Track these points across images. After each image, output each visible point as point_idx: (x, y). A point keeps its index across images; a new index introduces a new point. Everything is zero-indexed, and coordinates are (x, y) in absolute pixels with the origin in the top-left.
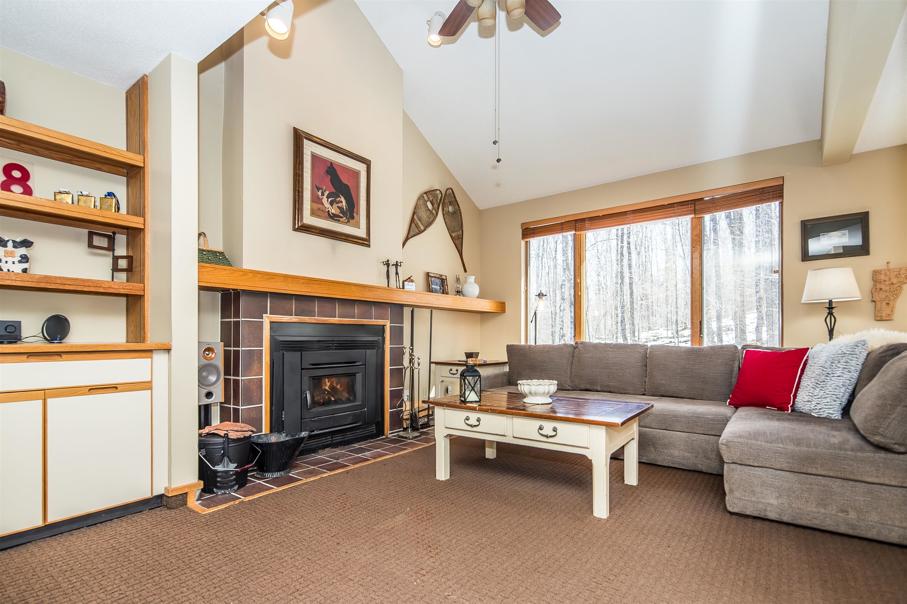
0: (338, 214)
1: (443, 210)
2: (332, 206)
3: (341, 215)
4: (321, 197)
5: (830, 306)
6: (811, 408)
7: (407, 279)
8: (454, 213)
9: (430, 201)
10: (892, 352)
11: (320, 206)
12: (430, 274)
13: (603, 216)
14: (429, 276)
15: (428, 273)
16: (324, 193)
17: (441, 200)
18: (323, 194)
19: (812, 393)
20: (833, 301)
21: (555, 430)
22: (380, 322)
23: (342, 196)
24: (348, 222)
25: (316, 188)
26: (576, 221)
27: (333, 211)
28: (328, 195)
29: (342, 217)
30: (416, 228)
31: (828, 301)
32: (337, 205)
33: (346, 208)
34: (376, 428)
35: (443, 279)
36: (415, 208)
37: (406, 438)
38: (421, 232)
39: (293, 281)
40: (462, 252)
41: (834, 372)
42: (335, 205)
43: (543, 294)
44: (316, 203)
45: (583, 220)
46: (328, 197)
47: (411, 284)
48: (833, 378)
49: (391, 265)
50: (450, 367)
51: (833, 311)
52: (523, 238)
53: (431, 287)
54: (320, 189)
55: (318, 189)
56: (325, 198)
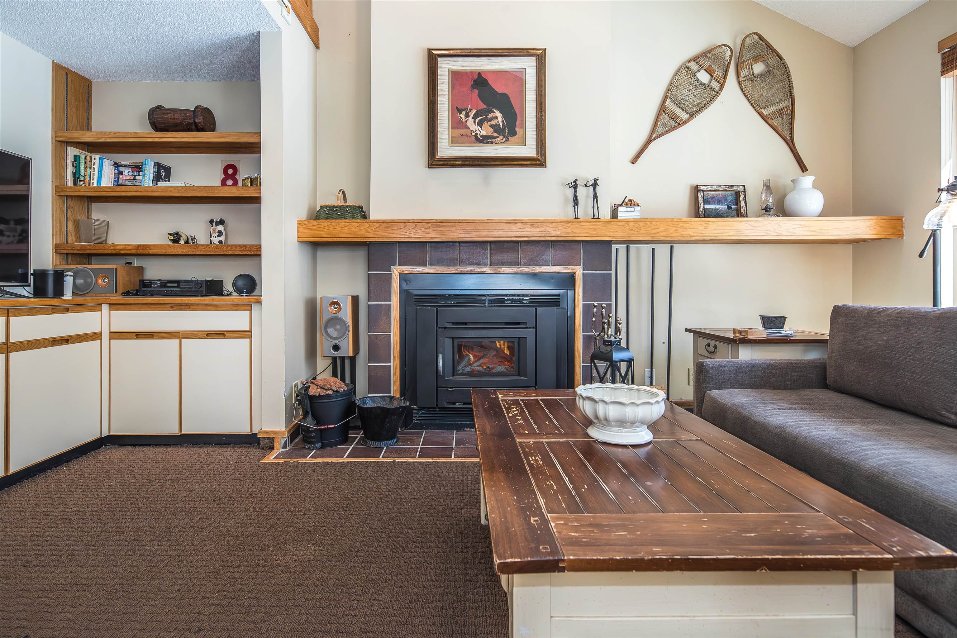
0: (490, 134)
2: (481, 127)
3: (495, 134)
4: (464, 120)
7: (622, 203)
8: (769, 72)
9: (705, 70)
11: (463, 131)
14: (699, 190)
16: (470, 114)
17: (730, 61)
18: (467, 116)
22: (564, 269)
23: (497, 109)
24: (506, 141)
25: (456, 110)
27: (483, 133)
28: (474, 114)
29: (497, 137)
30: (671, 120)
32: (489, 123)
33: (503, 124)
35: (737, 191)
36: (668, 89)
38: (679, 125)
39: (416, 226)
40: (792, 137)
42: (486, 125)
44: (458, 129)
46: (474, 118)
47: (629, 209)
50: (707, 340)
53: (701, 208)
54: (463, 110)
55: (460, 111)
56: (470, 119)
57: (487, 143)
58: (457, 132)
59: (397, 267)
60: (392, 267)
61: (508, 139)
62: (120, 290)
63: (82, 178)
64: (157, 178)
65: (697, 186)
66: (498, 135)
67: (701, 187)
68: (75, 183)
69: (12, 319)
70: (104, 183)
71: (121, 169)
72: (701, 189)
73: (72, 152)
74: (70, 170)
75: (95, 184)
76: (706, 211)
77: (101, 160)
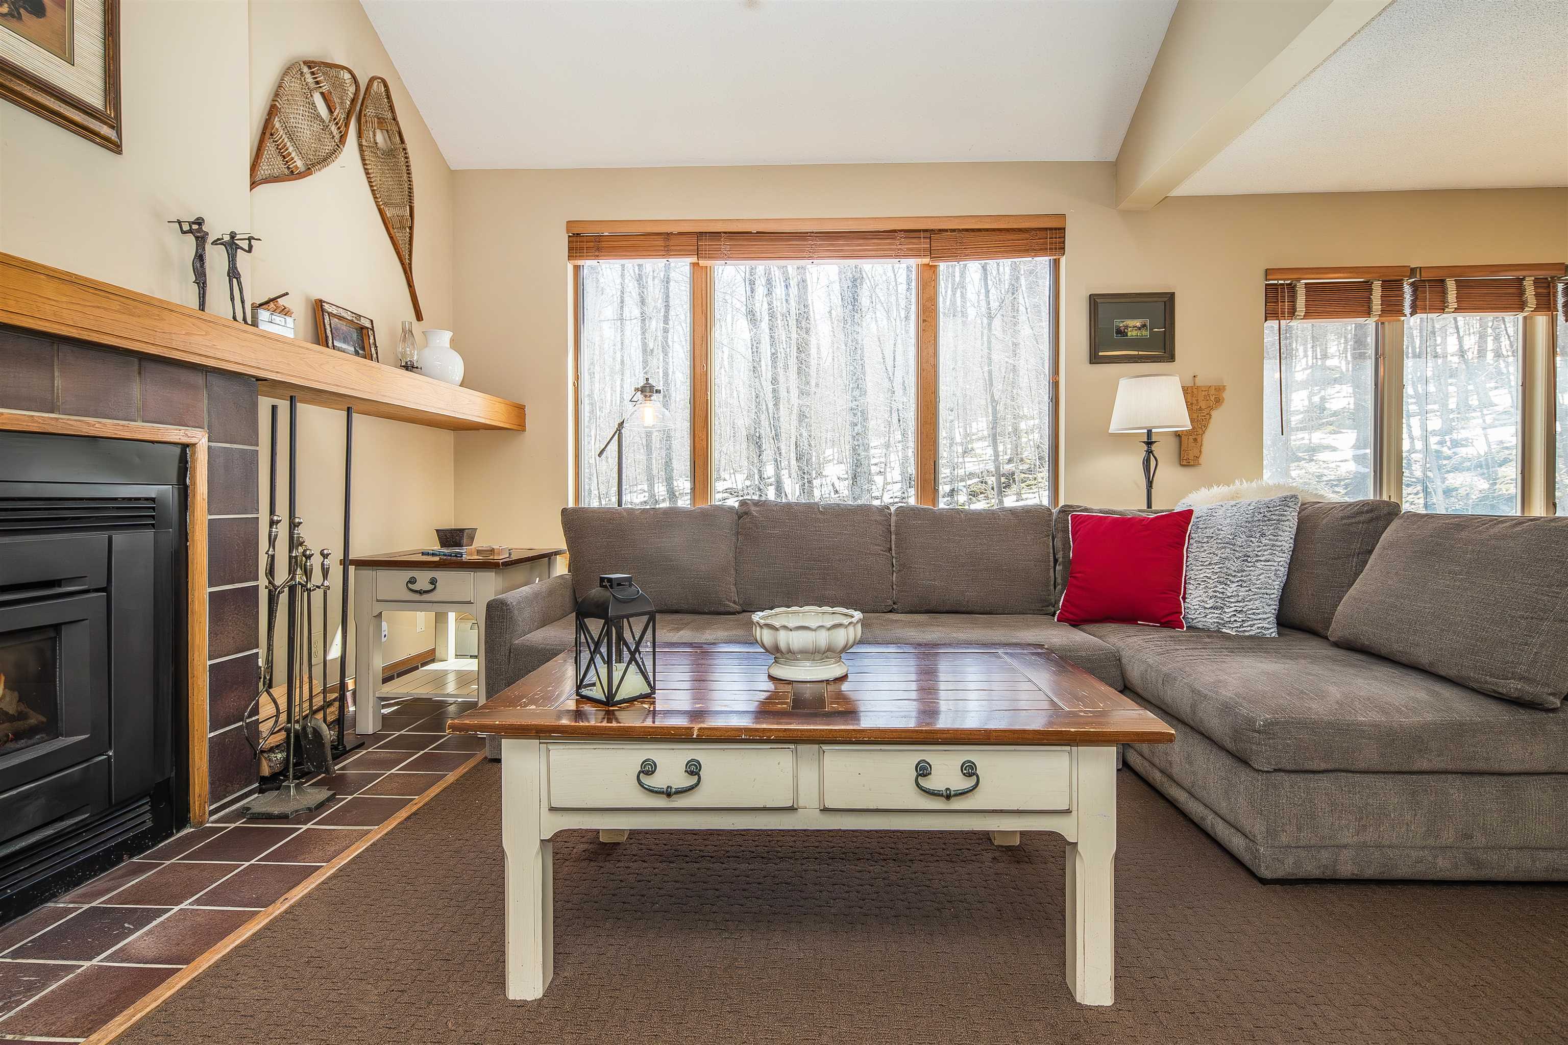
1: (360, 135)
5: (1148, 439)
6: (1223, 619)
7: (267, 303)
8: (390, 153)
9: (322, 94)
10: (1369, 516)
12: (326, 306)
13: (758, 233)
14: (323, 310)
15: (321, 301)
17: (353, 101)
19: (1223, 593)
20: (1153, 430)
21: (969, 770)
22: (176, 434)
26: (700, 235)
30: (280, 158)
31: (1146, 431)
34: (153, 810)
35: (362, 328)
36: (277, 95)
37: (283, 818)
38: (293, 175)
40: (410, 264)
41: (1259, 554)
43: (651, 387)
45: (715, 235)
47: (278, 319)
48: (1258, 564)
49: (211, 239)
50: (408, 574)
51: (1153, 449)
52: (570, 257)
61: (20, 14)
65: (319, 301)
67: (325, 304)
72: (326, 308)
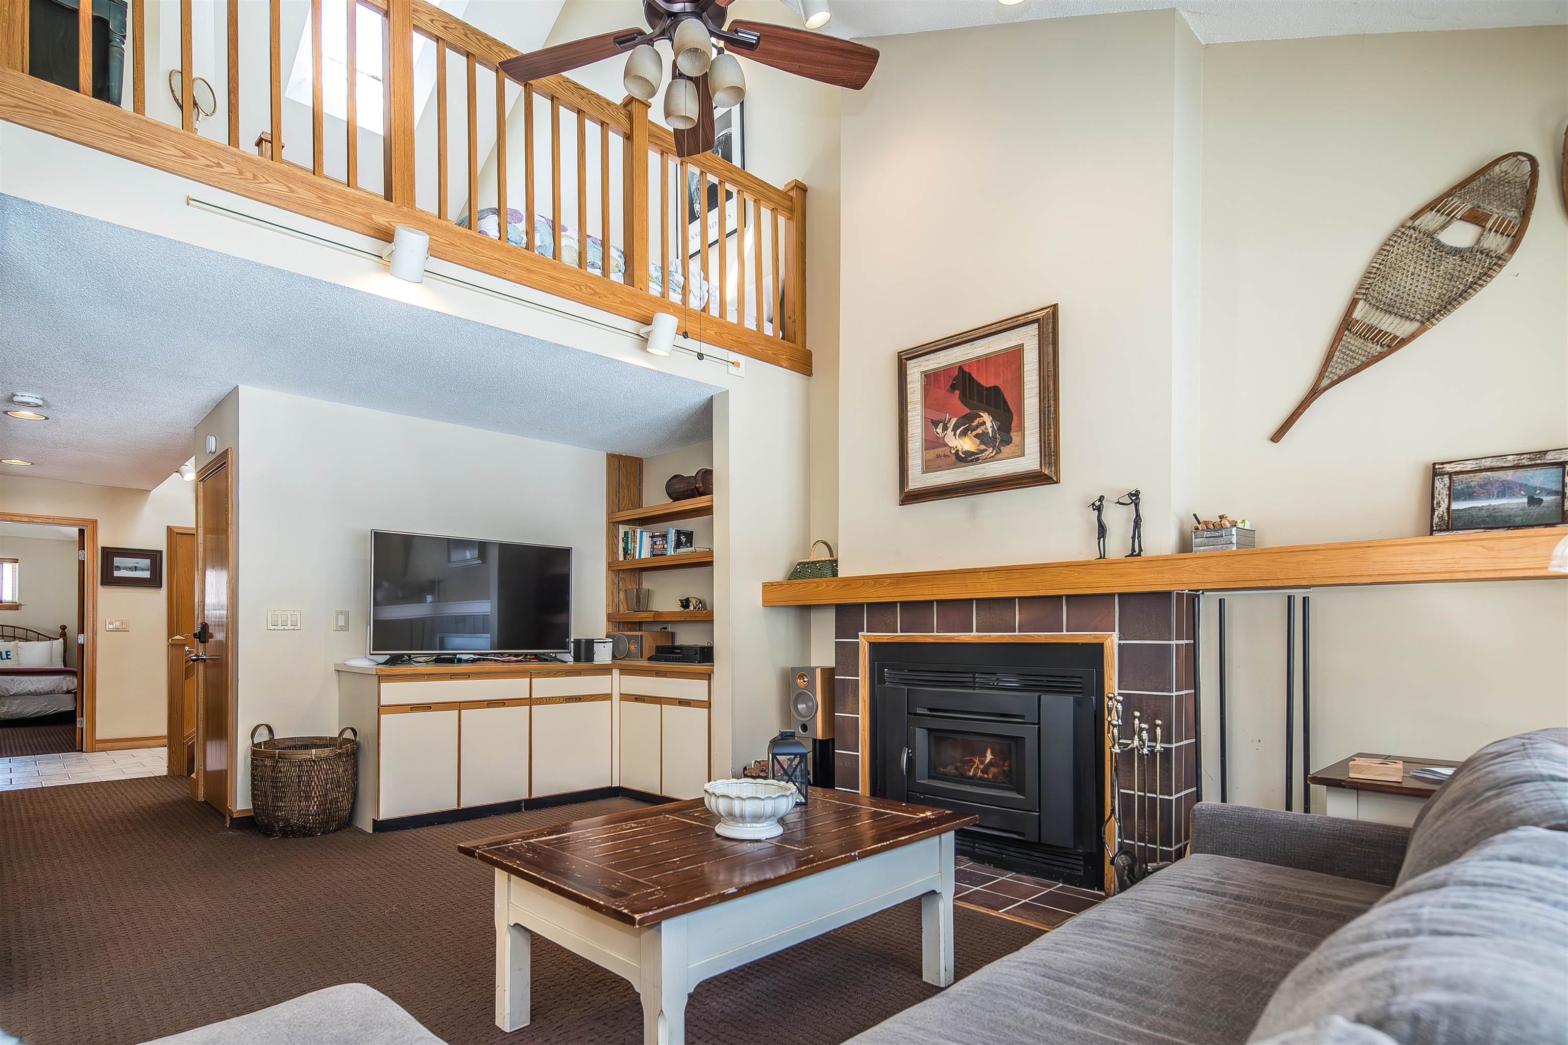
0: (975, 448)
2: (963, 441)
3: (983, 447)
4: (941, 435)
9: (1462, 219)
11: (940, 451)
16: (948, 425)
22: (1096, 637)
23: (986, 411)
24: (997, 453)
25: (931, 423)
27: (967, 448)
28: (954, 425)
29: (984, 452)
30: (1367, 342)
32: (974, 433)
33: (993, 430)
34: (1084, 866)
42: (970, 435)
44: (933, 449)
46: (955, 429)
53: (1441, 510)
54: (940, 422)
55: (935, 424)
56: (950, 432)
57: (972, 461)
58: (933, 453)
59: (865, 633)
60: (860, 633)
61: (1000, 450)
62: (647, 654)
63: (629, 552)
64: (678, 545)
65: (1434, 464)
66: (985, 448)
67: (1444, 466)
68: (625, 558)
69: (533, 679)
70: (642, 557)
71: (655, 540)
72: (1444, 470)
73: (622, 529)
74: (621, 545)
75: (637, 558)
76: (1453, 515)
77: (641, 532)
